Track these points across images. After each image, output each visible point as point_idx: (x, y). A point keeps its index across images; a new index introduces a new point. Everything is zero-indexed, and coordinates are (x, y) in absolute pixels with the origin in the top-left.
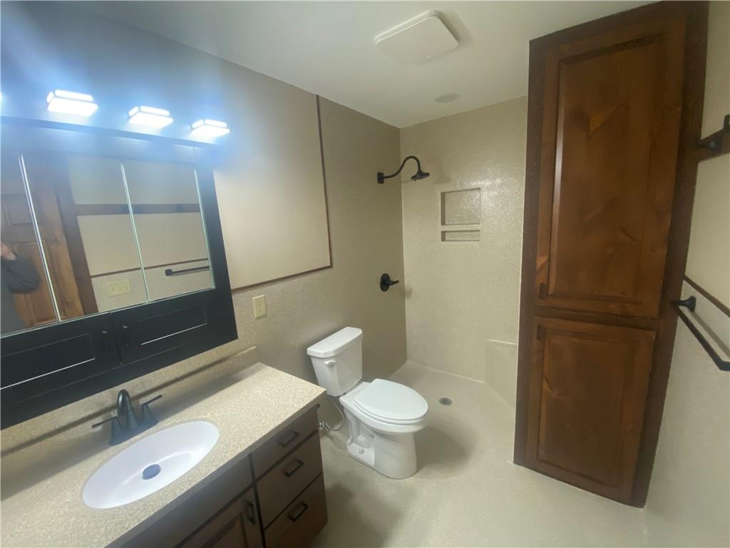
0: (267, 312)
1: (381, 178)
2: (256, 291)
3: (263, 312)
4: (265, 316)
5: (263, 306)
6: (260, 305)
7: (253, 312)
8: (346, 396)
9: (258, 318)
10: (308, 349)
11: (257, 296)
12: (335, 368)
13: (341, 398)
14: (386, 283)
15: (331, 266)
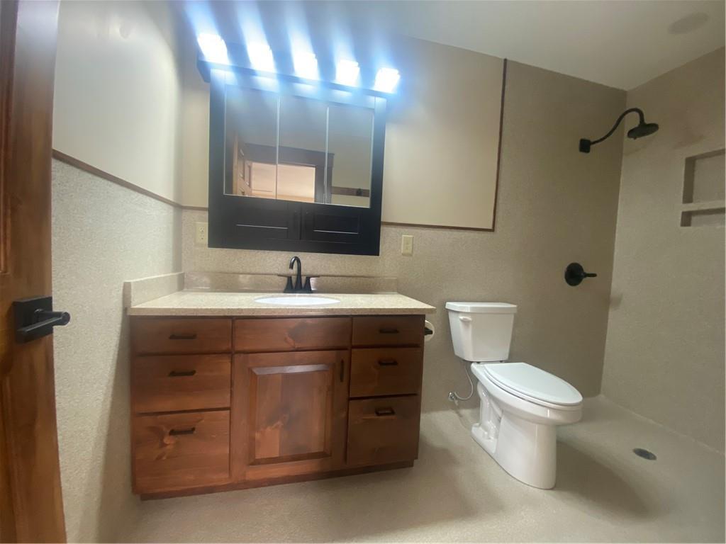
0: (412, 252)
1: (585, 146)
2: (406, 230)
3: (409, 251)
4: (411, 255)
5: (410, 245)
6: (407, 244)
7: (400, 248)
8: (479, 365)
9: (403, 255)
10: (448, 303)
11: (407, 235)
12: (471, 326)
13: (473, 365)
14: (574, 275)
15: (492, 230)
